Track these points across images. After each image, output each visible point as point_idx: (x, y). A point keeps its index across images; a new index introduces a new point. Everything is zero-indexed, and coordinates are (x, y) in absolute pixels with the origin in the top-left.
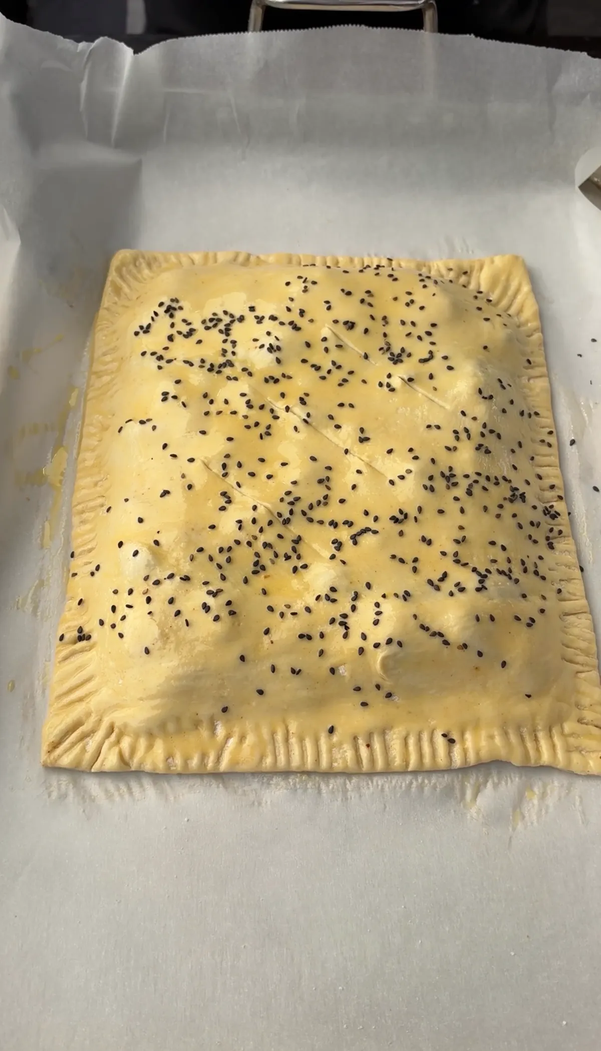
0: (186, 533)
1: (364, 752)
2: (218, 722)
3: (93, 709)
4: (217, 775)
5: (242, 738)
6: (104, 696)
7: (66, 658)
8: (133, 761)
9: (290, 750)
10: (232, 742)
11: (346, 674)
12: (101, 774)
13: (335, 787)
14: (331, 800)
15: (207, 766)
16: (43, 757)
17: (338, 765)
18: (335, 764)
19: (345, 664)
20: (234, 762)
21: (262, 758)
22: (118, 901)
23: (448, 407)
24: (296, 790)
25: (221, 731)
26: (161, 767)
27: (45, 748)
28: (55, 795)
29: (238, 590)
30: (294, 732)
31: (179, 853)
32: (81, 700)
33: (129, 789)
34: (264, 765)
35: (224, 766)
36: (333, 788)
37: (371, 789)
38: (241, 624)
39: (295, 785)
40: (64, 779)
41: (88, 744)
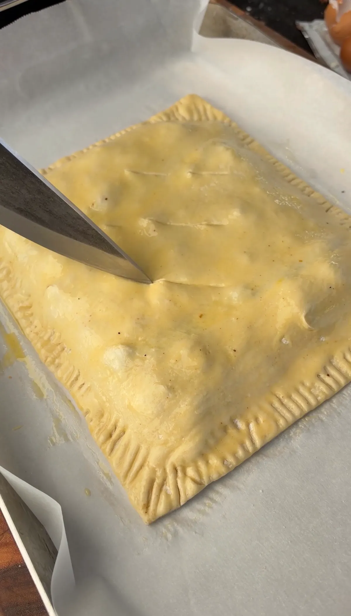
0: (136, 323)
1: (328, 380)
2: (236, 421)
3: (154, 466)
4: (258, 453)
5: (256, 420)
6: (155, 454)
7: (112, 450)
8: (203, 479)
9: (288, 408)
10: (252, 426)
11: (288, 342)
12: (189, 502)
13: (328, 411)
14: (331, 420)
15: (249, 451)
16: (145, 519)
17: (321, 398)
18: (319, 398)
19: (284, 336)
20: (263, 437)
21: (276, 422)
22: (264, 567)
23: (226, 173)
24: (308, 429)
25: (241, 425)
26: (223, 471)
27: (141, 512)
28: (169, 536)
29: (193, 334)
30: (282, 396)
31: (274, 513)
32: (141, 467)
33: (212, 499)
34: (281, 427)
35: (258, 443)
36: (327, 413)
37: (348, 398)
38: (210, 351)
39: (305, 426)
40: (167, 522)
41: (167, 490)
